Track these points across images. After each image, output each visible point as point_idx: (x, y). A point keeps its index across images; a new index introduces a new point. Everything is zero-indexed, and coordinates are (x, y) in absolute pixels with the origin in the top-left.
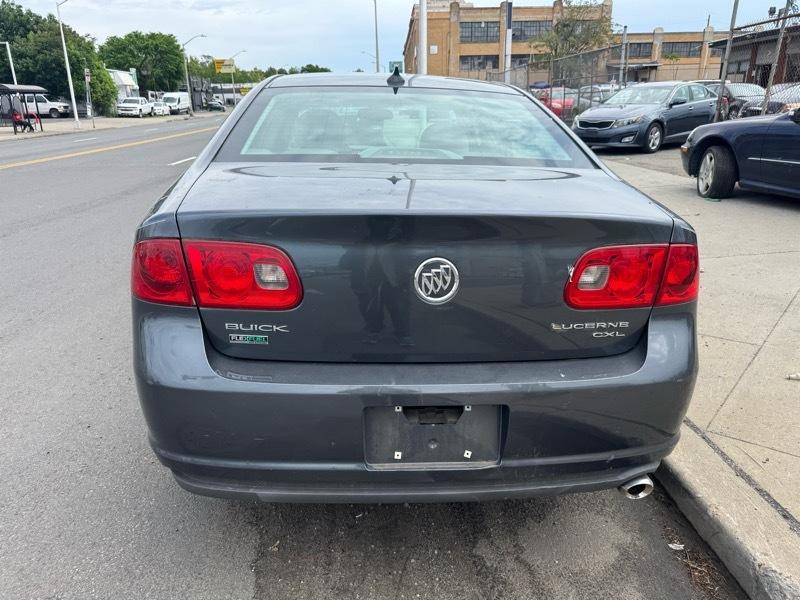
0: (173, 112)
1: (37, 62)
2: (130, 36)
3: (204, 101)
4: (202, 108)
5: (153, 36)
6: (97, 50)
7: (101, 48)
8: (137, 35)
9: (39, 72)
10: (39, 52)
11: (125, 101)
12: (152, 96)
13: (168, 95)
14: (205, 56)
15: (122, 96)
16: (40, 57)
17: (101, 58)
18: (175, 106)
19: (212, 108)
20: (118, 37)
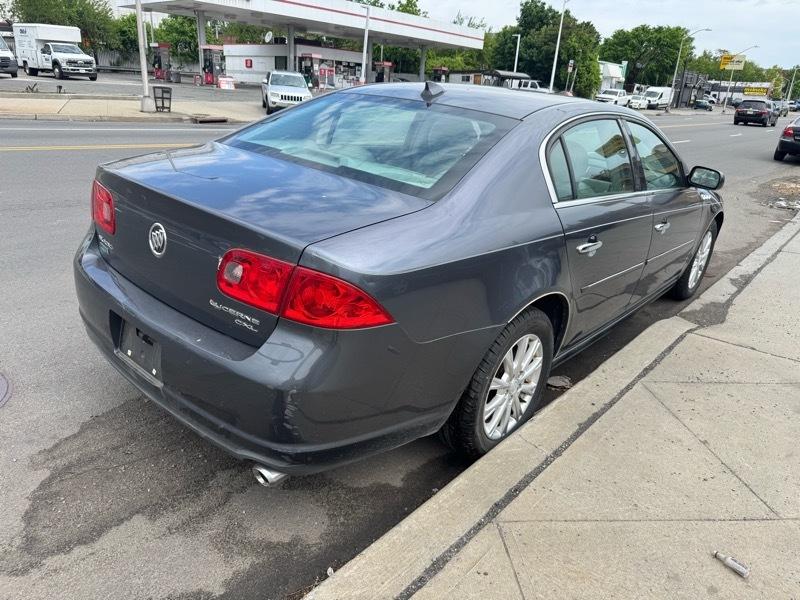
0: (651, 107)
1: (541, 52)
2: (637, 29)
3: (693, 98)
4: (688, 105)
5: (659, 30)
6: (602, 43)
7: (606, 41)
8: (644, 29)
9: (540, 61)
10: (546, 44)
11: (605, 93)
12: (638, 89)
13: (652, 89)
14: (720, 51)
15: (605, 86)
16: (545, 48)
17: (603, 50)
18: (654, 101)
19: (697, 106)
20: (625, 30)
